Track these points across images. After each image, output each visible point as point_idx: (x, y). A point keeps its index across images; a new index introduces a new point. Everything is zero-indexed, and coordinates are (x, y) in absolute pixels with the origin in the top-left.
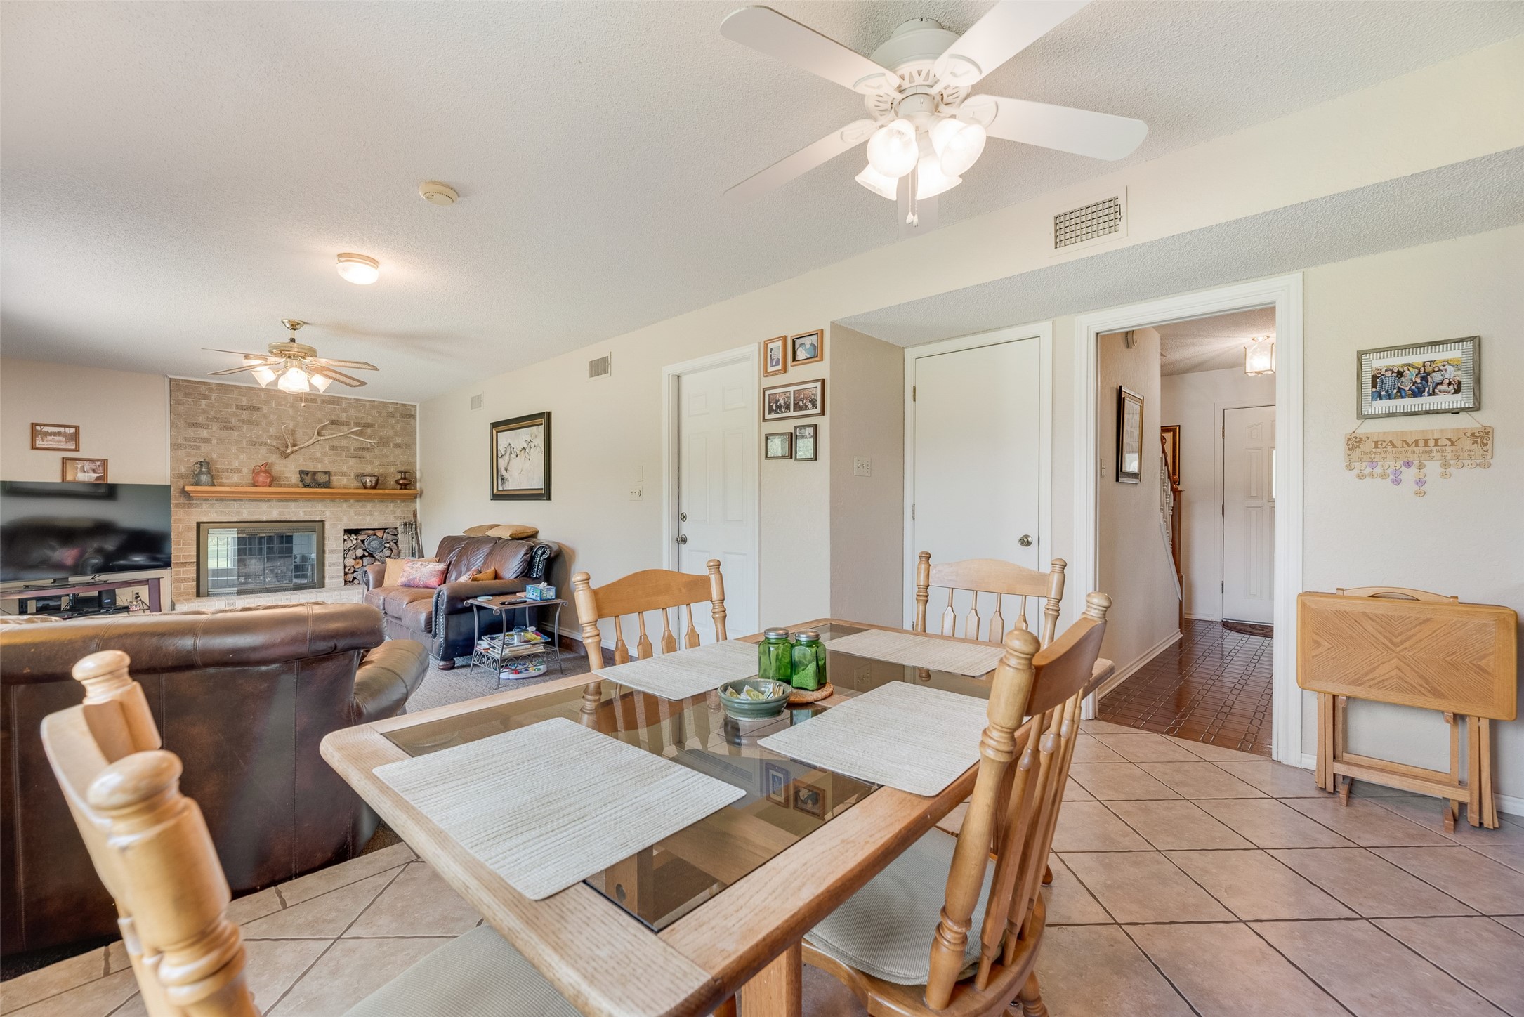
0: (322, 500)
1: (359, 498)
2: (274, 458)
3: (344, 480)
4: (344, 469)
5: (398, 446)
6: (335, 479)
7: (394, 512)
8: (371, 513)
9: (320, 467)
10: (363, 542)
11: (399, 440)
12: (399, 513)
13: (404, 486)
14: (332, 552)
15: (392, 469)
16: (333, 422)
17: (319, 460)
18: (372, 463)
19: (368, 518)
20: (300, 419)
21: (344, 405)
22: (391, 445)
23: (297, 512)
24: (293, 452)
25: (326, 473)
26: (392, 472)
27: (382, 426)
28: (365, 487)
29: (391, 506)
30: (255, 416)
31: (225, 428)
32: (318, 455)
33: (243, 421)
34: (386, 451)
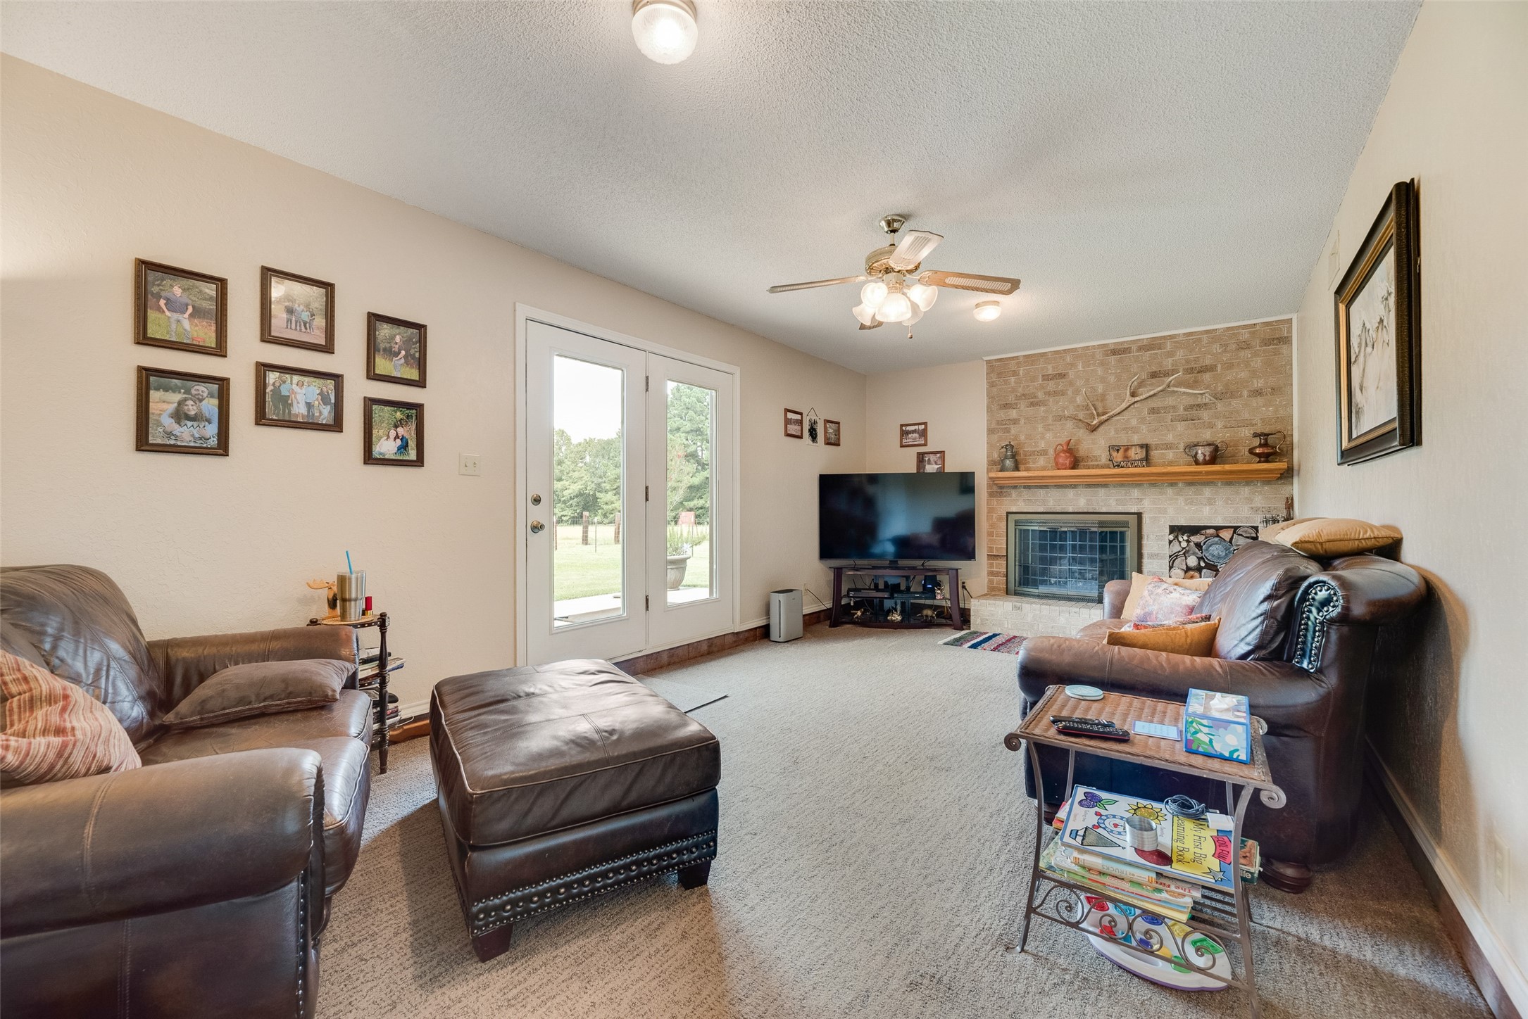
0: (1138, 485)
1: (1193, 481)
2: (1082, 433)
3: (1170, 455)
4: (1170, 438)
5: (1258, 393)
6: (1155, 454)
7: (1249, 500)
8: (1211, 502)
9: (1136, 439)
10: (1198, 546)
11: (1258, 384)
12: (1259, 501)
13: (1266, 458)
14: (1152, 556)
15: (1246, 433)
16: (1154, 375)
17: (1135, 430)
18: (1211, 426)
19: (1206, 510)
20: (1112, 379)
21: (1169, 347)
22: (1245, 393)
23: (1110, 502)
24: (1101, 423)
25: (1142, 446)
26: (1245, 437)
27: (1229, 366)
28: (1197, 463)
29: (1245, 491)
30: (1062, 384)
31: (1032, 404)
32: (1134, 422)
33: (1049, 394)
34: (1235, 404)
